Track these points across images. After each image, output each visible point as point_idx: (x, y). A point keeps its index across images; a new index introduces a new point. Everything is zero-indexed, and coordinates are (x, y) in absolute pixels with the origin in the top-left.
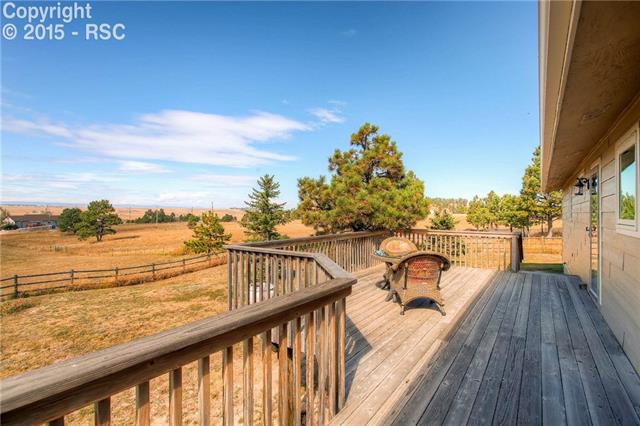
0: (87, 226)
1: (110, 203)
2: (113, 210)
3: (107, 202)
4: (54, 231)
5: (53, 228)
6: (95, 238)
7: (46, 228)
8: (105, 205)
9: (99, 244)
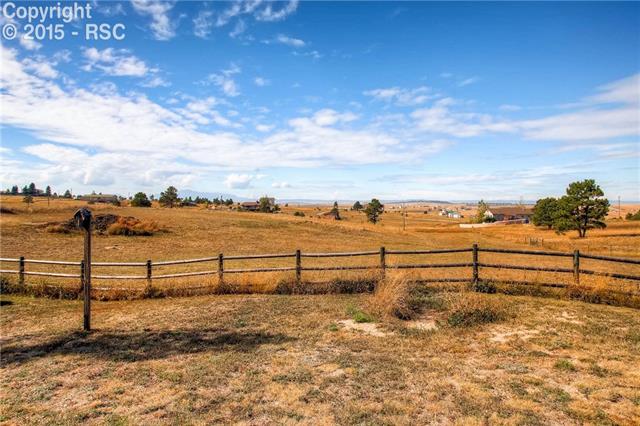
0: (566, 217)
1: (596, 184)
2: (602, 194)
3: (593, 182)
4: (527, 225)
5: (527, 222)
6: (575, 233)
7: (520, 222)
8: (590, 187)
9: (582, 240)
